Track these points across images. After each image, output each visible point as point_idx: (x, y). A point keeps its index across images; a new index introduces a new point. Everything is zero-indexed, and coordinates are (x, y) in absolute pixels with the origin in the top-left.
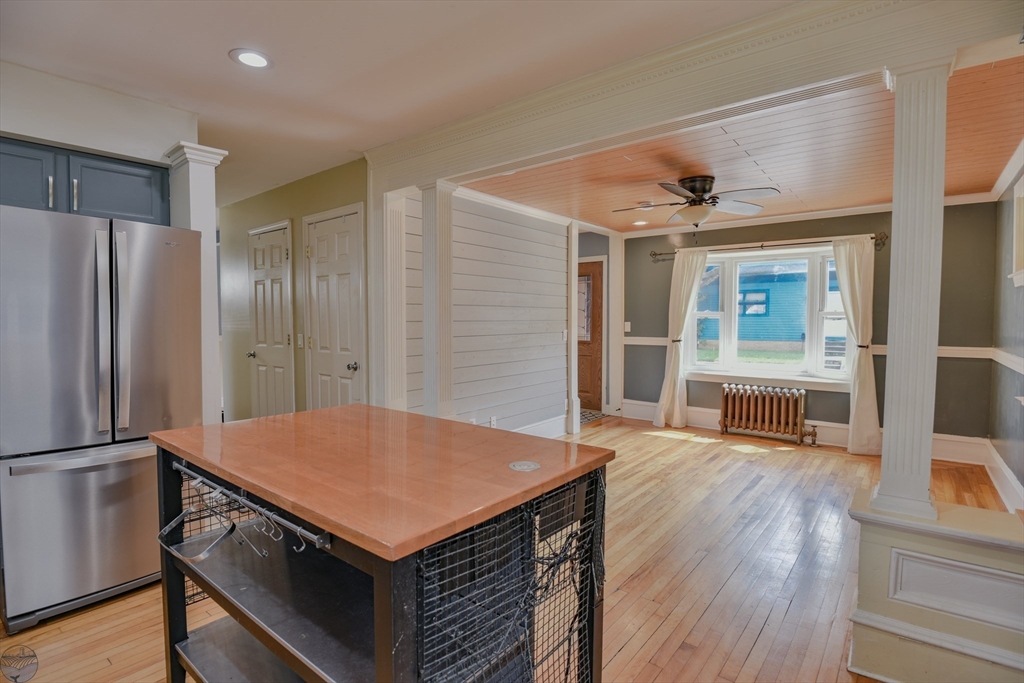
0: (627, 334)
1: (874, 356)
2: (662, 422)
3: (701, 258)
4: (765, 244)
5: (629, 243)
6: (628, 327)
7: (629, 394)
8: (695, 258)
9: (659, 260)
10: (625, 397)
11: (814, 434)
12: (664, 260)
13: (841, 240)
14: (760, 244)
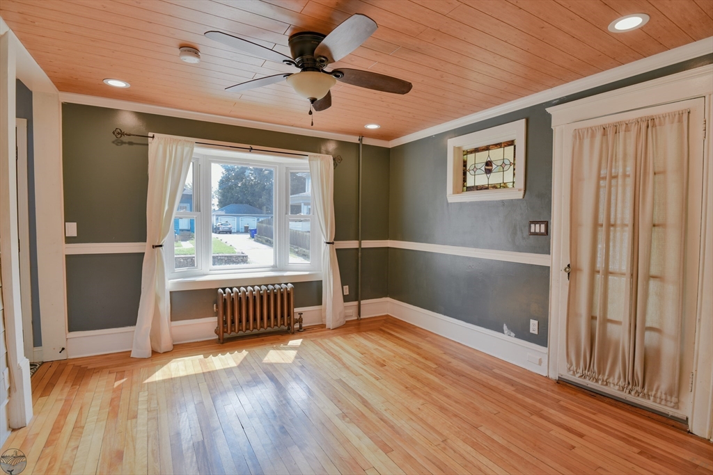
0: (69, 240)
1: (336, 249)
2: (148, 353)
3: (187, 149)
4: (254, 147)
5: (67, 108)
6: (72, 229)
7: (76, 323)
8: (179, 148)
9: (123, 143)
10: (70, 330)
11: (300, 321)
12: (131, 143)
13: (315, 156)
14: (248, 146)
